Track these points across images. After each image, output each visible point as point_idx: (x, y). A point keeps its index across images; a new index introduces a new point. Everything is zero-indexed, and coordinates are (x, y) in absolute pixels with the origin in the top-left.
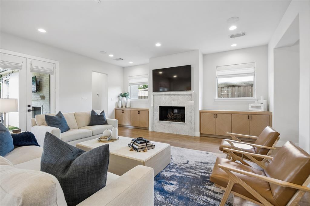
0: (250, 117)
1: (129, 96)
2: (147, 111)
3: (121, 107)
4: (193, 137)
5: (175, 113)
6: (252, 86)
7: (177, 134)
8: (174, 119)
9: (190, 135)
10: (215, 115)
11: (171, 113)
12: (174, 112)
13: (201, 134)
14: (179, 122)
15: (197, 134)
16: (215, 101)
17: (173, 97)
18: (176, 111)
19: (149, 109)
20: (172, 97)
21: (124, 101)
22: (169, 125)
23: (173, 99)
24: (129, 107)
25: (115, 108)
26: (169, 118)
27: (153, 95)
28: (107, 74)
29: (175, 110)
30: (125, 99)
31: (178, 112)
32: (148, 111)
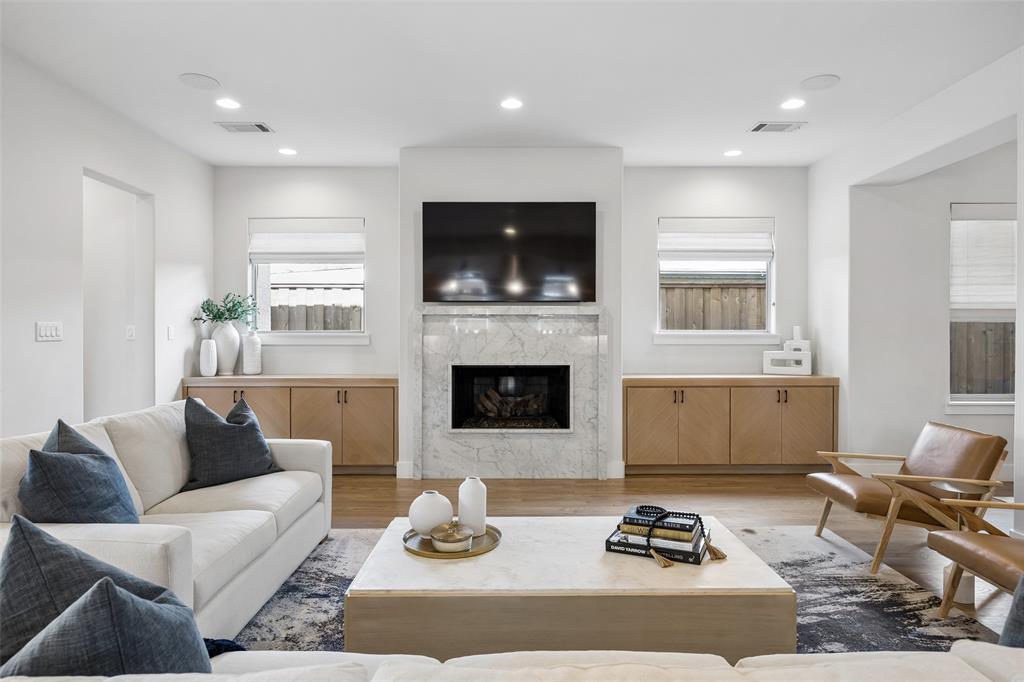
0: (784, 395)
1: (250, 318)
2: (388, 390)
3: (215, 372)
4: (603, 481)
5: (507, 394)
6: (761, 288)
7: (537, 477)
8: (512, 415)
9: (590, 477)
10: (678, 392)
11: (489, 393)
12: (502, 388)
13: (627, 467)
14: (537, 427)
15: (616, 470)
16: (656, 341)
17: (515, 325)
18: (511, 384)
19: (396, 381)
20: (511, 324)
21: (232, 344)
22: (500, 444)
23: (517, 333)
24: (259, 371)
25: (183, 381)
26: (492, 415)
27: (423, 316)
28: (144, 196)
29: (503, 380)
30: (231, 330)
31: (516, 388)
32: (394, 390)
